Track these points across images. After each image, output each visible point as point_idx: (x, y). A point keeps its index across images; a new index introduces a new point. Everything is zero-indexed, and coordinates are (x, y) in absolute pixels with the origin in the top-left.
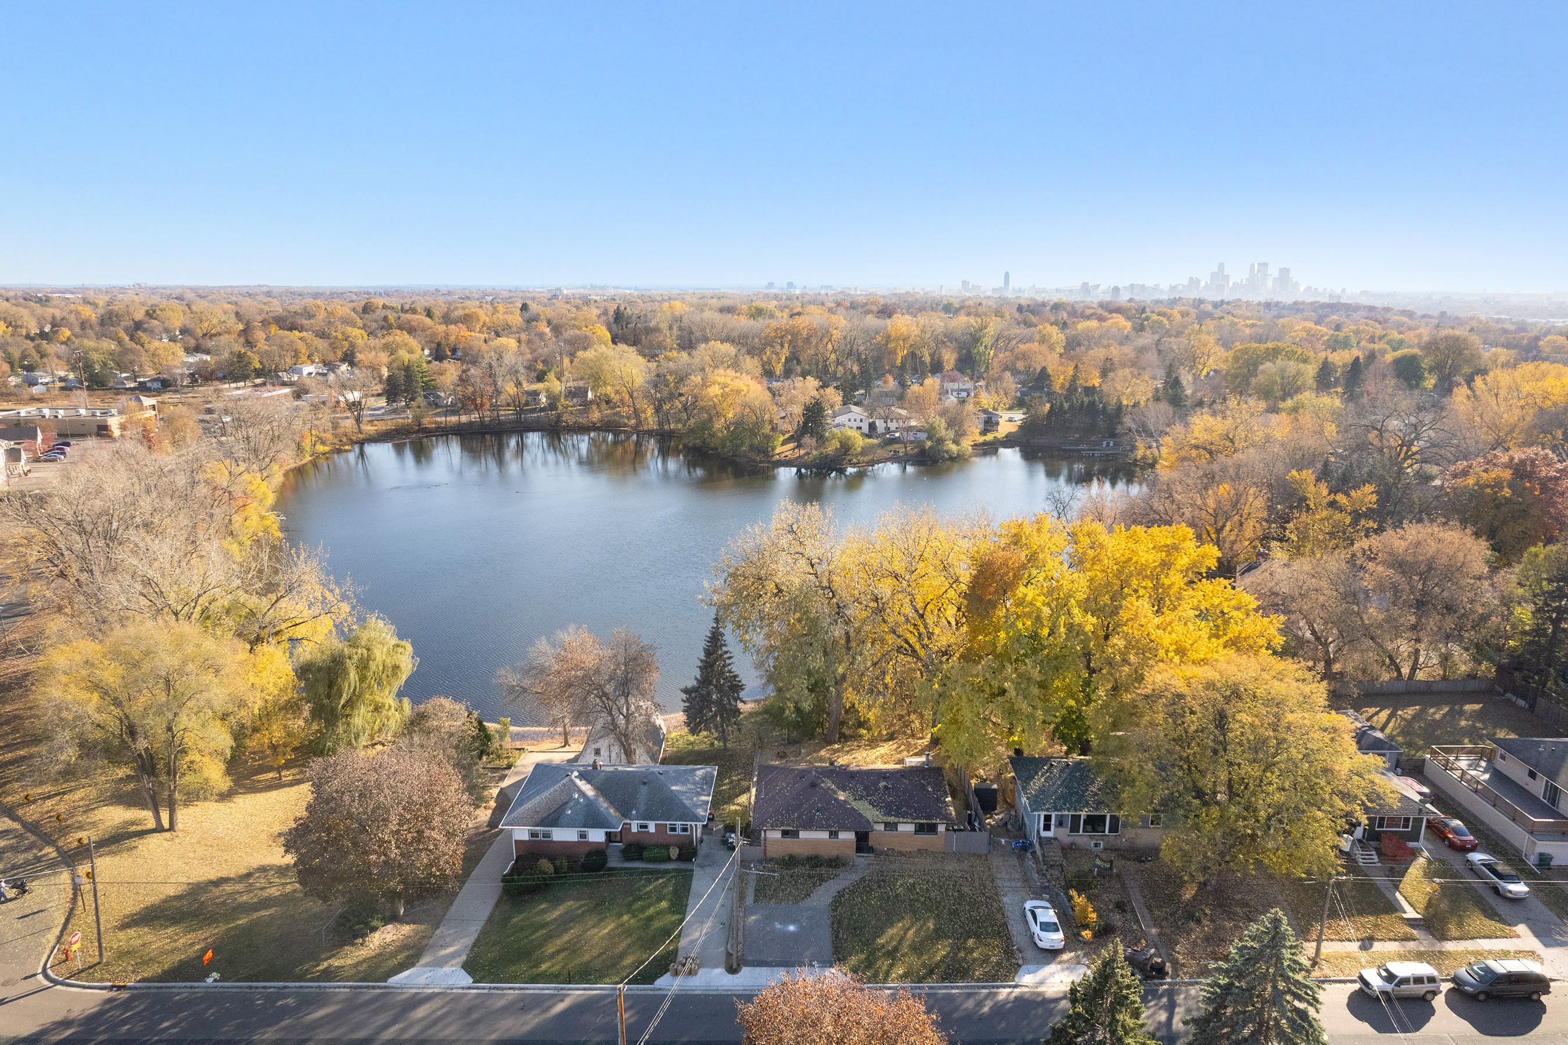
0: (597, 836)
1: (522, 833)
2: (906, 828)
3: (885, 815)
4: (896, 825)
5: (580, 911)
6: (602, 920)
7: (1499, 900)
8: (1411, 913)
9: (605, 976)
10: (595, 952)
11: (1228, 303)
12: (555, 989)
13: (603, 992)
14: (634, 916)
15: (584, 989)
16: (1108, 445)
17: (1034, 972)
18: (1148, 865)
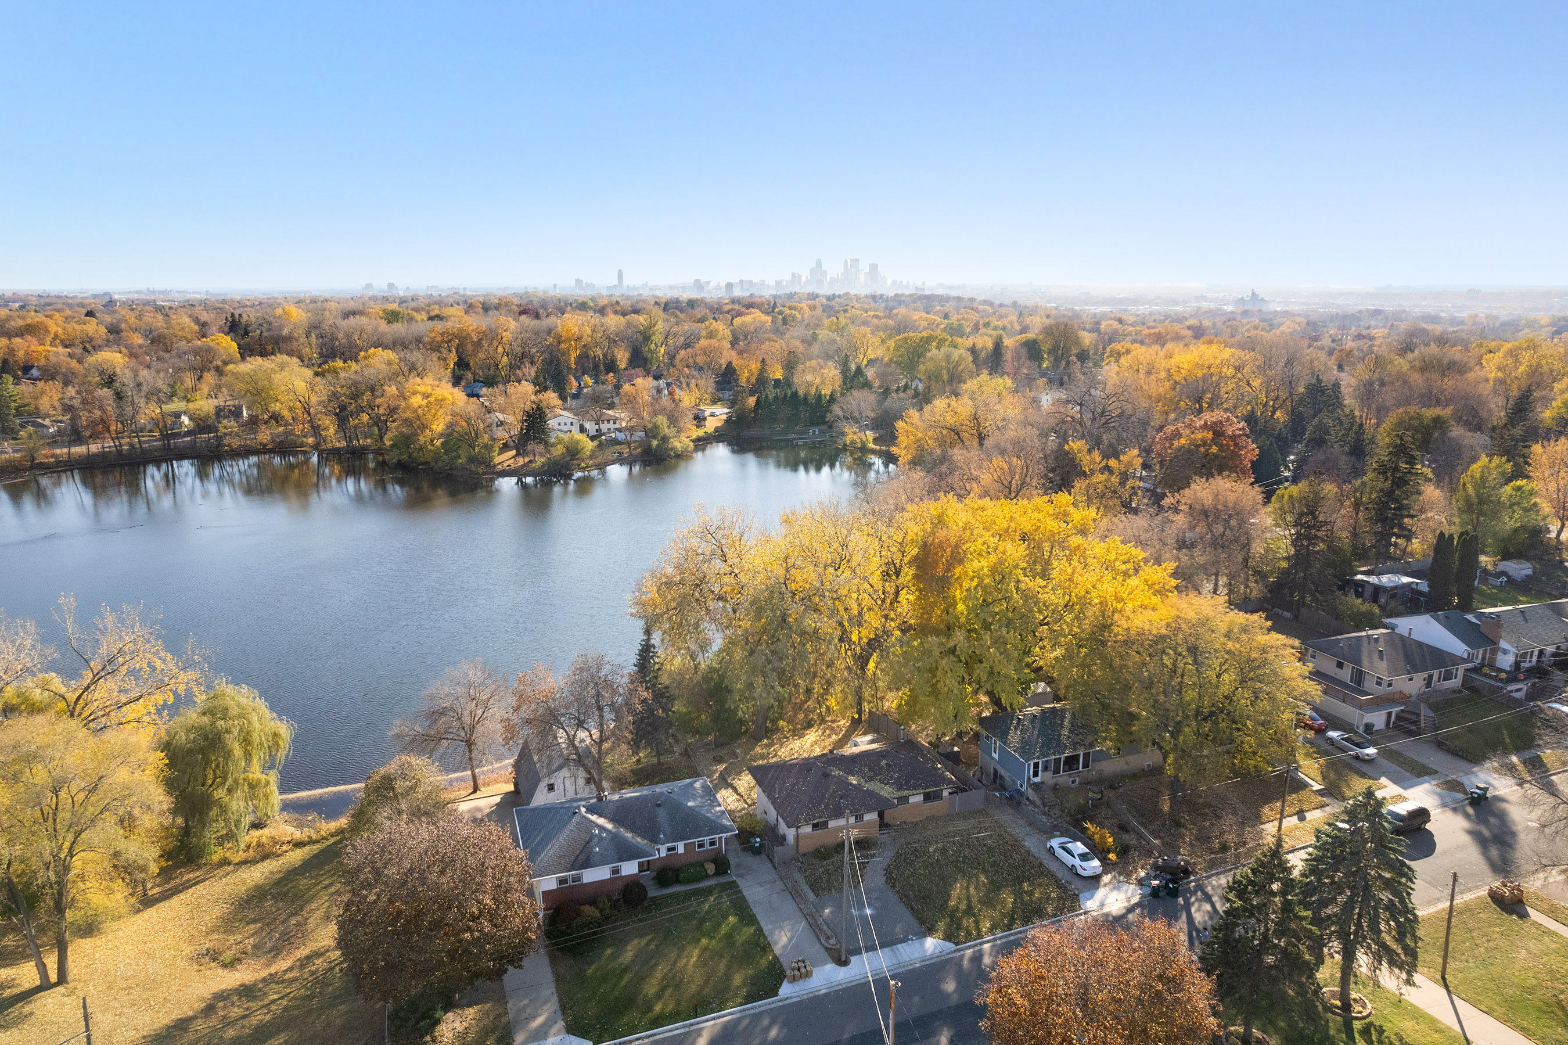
0: (630, 868)
1: (549, 883)
2: (916, 799)
3: (898, 790)
4: (907, 798)
5: (652, 947)
6: (682, 949)
7: (1362, 764)
8: (1317, 787)
9: (727, 1000)
10: (699, 980)
11: (839, 296)
12: (684, 1027)
13: (734, 1016)
14: (713, 937)
15: (714, 1019)
16: (814, 433)
17: (1092, 897)
18: (1121, 790)
